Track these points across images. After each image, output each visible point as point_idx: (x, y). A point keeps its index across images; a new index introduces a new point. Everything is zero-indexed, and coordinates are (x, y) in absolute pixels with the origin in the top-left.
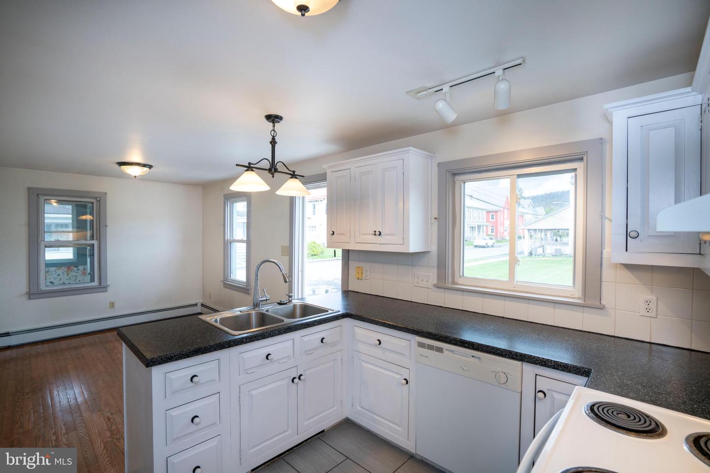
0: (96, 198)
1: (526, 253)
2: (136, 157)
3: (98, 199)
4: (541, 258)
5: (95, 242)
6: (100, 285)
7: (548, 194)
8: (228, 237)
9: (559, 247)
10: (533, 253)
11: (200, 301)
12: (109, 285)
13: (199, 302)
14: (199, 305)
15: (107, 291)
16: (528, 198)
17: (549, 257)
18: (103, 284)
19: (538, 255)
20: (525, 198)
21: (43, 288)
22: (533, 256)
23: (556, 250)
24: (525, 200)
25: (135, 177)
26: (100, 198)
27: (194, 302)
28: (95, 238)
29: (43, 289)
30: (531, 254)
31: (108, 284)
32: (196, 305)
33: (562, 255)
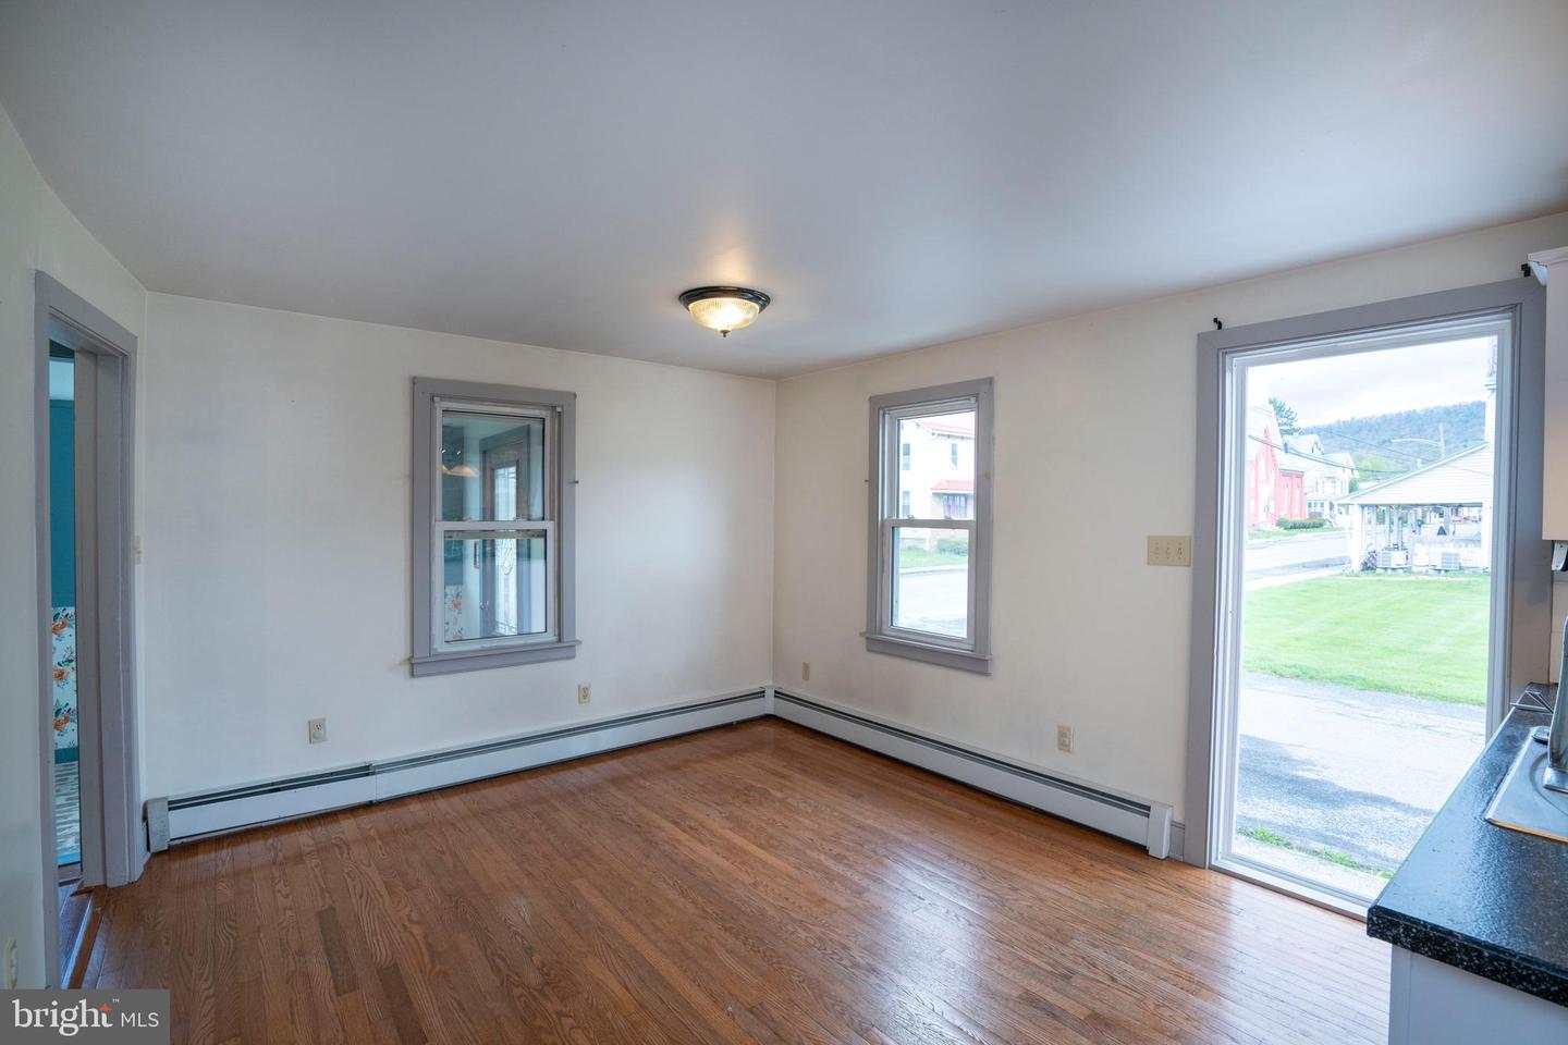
0: (554, 407)
1: (1356, 566)
2: (731, 271)
3: (559, 409)
4: (1401, 577)
5: (549, 526)
6: (560, 640)
7: (1344, 422)
8: (885, 512)
9: (1451, 549)
10: (1380, 563)
11: (769, 684)
12: (580, 642)
13: (771, 687)
14: (770, 693)
15: (574, 657)
16: (1309, 432)
17: (1427, 573)
18: (566, 638)
19: (1394, 569)
20: (1302, 432)
21: (440, 647)
22: (1378, 571)
23: (1446, 556)
24: (1303, 437)
25: (725, 333)
26: (562, 407)
27: (754, 687)
28: (547, 515)
29: (440, 650)
30: (1368, 567)
31: (578, 638)
32: (761, 694)
33: (1461, 568)
